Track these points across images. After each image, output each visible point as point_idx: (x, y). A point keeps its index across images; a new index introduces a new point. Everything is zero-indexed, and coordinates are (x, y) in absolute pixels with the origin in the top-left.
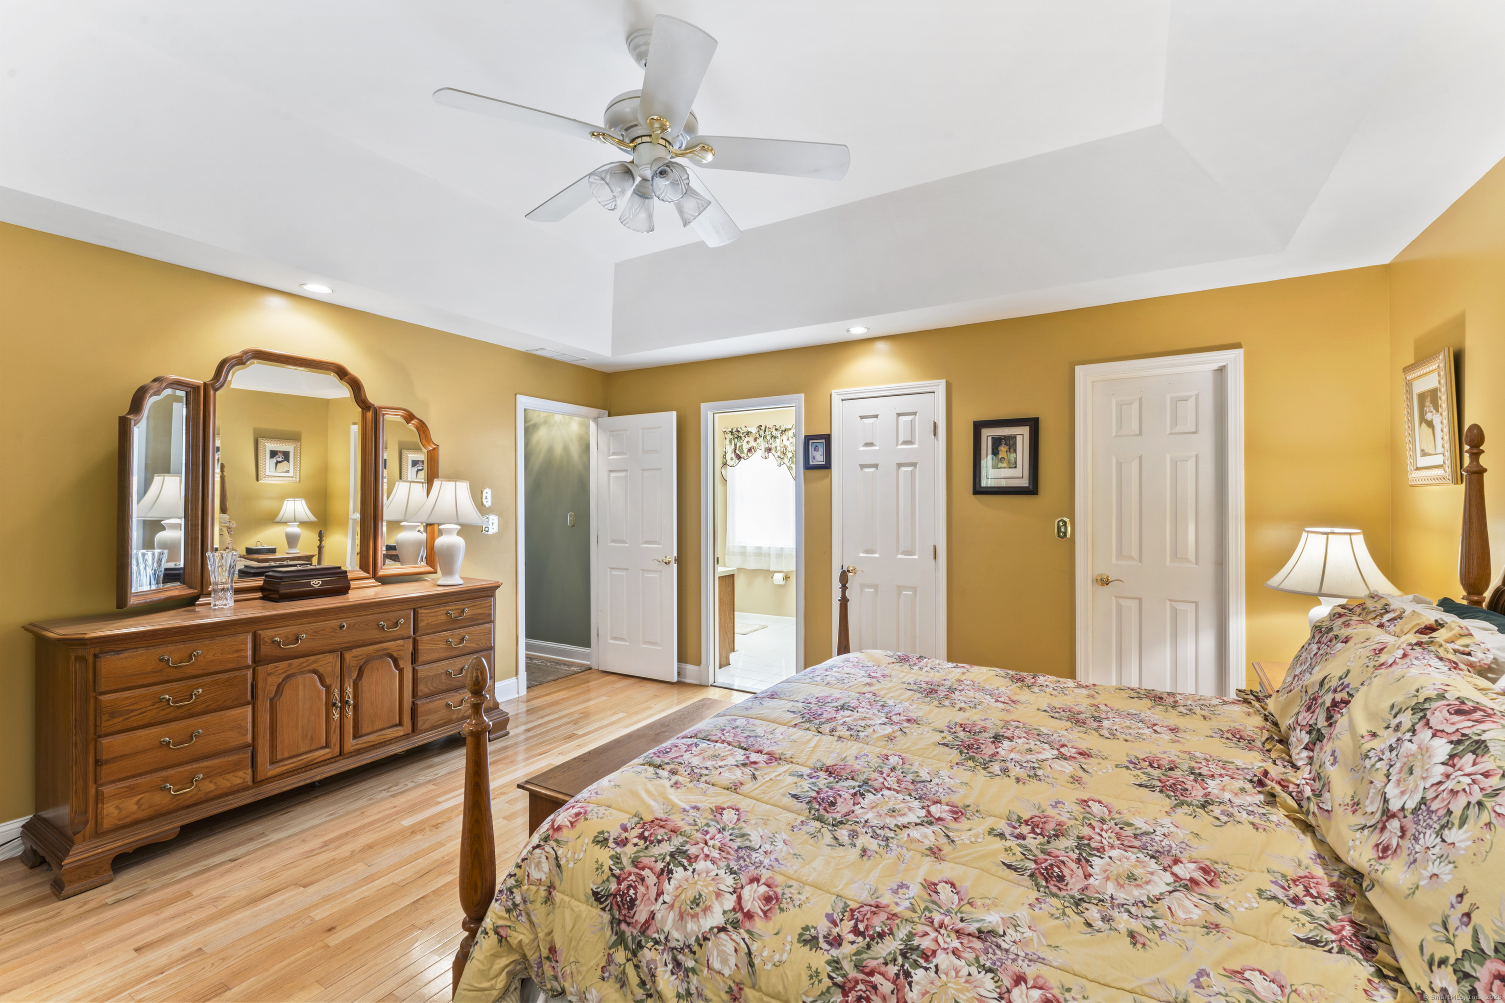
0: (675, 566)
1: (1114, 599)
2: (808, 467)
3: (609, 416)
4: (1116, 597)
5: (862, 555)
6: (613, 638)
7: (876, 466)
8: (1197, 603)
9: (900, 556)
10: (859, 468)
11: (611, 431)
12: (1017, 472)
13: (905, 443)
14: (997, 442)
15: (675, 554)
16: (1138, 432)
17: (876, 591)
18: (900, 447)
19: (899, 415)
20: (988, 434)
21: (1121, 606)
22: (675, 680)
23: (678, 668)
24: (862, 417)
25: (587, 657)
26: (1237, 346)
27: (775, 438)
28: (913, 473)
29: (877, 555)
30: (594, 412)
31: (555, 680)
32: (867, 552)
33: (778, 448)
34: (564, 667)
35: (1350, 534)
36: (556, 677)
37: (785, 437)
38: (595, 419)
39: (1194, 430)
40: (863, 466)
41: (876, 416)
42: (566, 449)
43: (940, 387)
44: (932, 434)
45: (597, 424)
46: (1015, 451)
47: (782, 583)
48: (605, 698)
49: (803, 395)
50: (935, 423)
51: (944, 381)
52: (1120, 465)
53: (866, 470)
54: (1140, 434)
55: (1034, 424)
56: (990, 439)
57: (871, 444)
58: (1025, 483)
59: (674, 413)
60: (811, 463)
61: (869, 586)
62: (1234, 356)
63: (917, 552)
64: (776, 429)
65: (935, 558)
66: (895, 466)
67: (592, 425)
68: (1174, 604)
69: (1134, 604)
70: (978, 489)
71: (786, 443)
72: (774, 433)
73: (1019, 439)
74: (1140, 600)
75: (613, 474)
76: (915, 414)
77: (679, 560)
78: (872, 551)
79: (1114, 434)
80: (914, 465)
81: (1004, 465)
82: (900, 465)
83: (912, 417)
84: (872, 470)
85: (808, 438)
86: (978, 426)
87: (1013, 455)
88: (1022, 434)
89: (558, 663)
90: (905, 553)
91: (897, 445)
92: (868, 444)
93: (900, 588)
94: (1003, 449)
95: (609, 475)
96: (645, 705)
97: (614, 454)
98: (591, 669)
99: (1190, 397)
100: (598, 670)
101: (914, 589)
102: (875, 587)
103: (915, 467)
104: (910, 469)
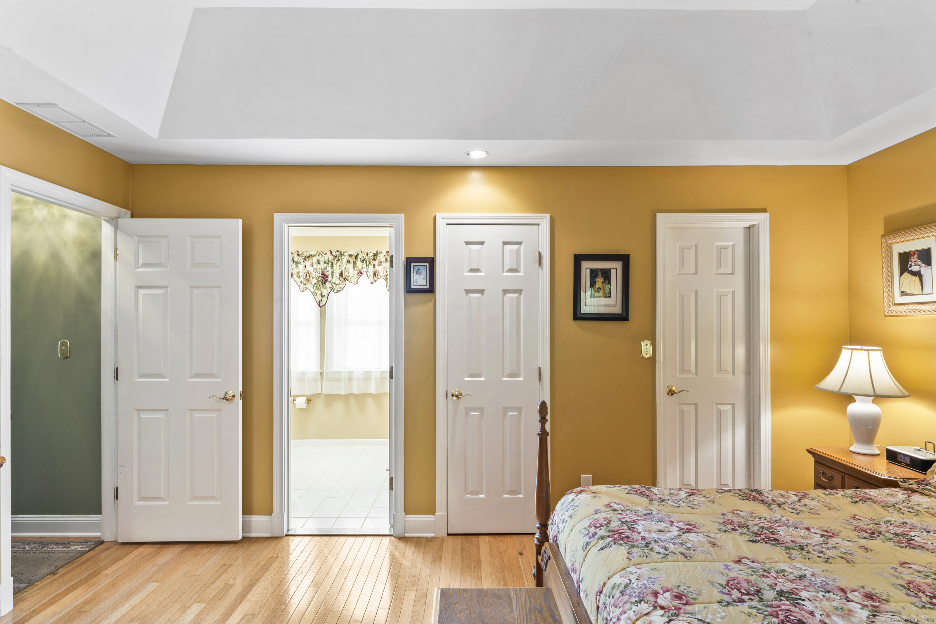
0: (240, 402)
1: (678, 404)
2: (409, 290)
3: (132, 216)
4: (679, 404)
5: (467, 379)
6: (142, 499)
7: (482, 292)
8: (733, 405)
9: (505, 379)
10: (465, 293)
11: (139, 237)
12: (610, 301)
13: (511, 270)
14: (594, 273)
15: (240, 389)
16: (694, 272)
17: (482, 414)
18: (505, 274)
19: (505, 243)
20: (587, 266)
21: (683, 411)
22: (239, 536)
23: (243, 521)
24: (467, 243)
25: (97, 526)
26: (764, 210)
27: (297, 263)
28: (518, 299)
29: (483, 379)
30: (112, 209)
31: (54, 573)
32: (472, 376)
33: (301, 274)
34: (55, 548)
35: (868, 350)
36: (52, 568)
37: (308, 264)
38: (114, 221)
39: (731, 272)
40: (468, 292)
41: (482, 243)
42: (55, 256)
43: (545, 220)
44: (538, 263)
45: (116, 227)
46: (610, 283)
47: (304, 406)
48: (153, 585)
49: (403, 215)
50: (540, 254)
51: (548, 216)
52: (682, 297)
53: (472, 295)
54: (696, 273)
55: (625, 259)
56: (588, 271)
57: (477, 270)
58: (617, 310)
59: (240, 221)
60: (413, 287)
61: (475, 410)
62: (763, 217)
63: (522, 374)
64: (299, 255)
65: (540, 379)
66: (501, 293)
67: (107, 230)
68: (719, 406)
69: (692, 408)
70: (579, 316)
71: (309, 268)
72: (297, 258)
73: (613, 272)
74: (696, 405)
75: (142, 292)
76: (520, 243)
77: (244, 395)
78: (478, 375)
79: (678, 272)
80: (519, 292)
81: (601, 294)
82: (505, 292)
83: (518, 246)
84: (478, 295)
85: (409, 261)
86: (578, 259)
87: (607, 287)
88: (616, 268)
89: (42, 542)
90: (511, 375)
91: (503, 272)
92: (473, 270)
93: (506, 410)
94: (599, 280)
95: (137, 294)
96: (220, 584)
97: (145, 265)
98: (102, 542)
99: (729, 246)
100: (115, 543)
101: (519, 410)
102: (481, 410)
103: (520, 294)
104: (516, 295)
